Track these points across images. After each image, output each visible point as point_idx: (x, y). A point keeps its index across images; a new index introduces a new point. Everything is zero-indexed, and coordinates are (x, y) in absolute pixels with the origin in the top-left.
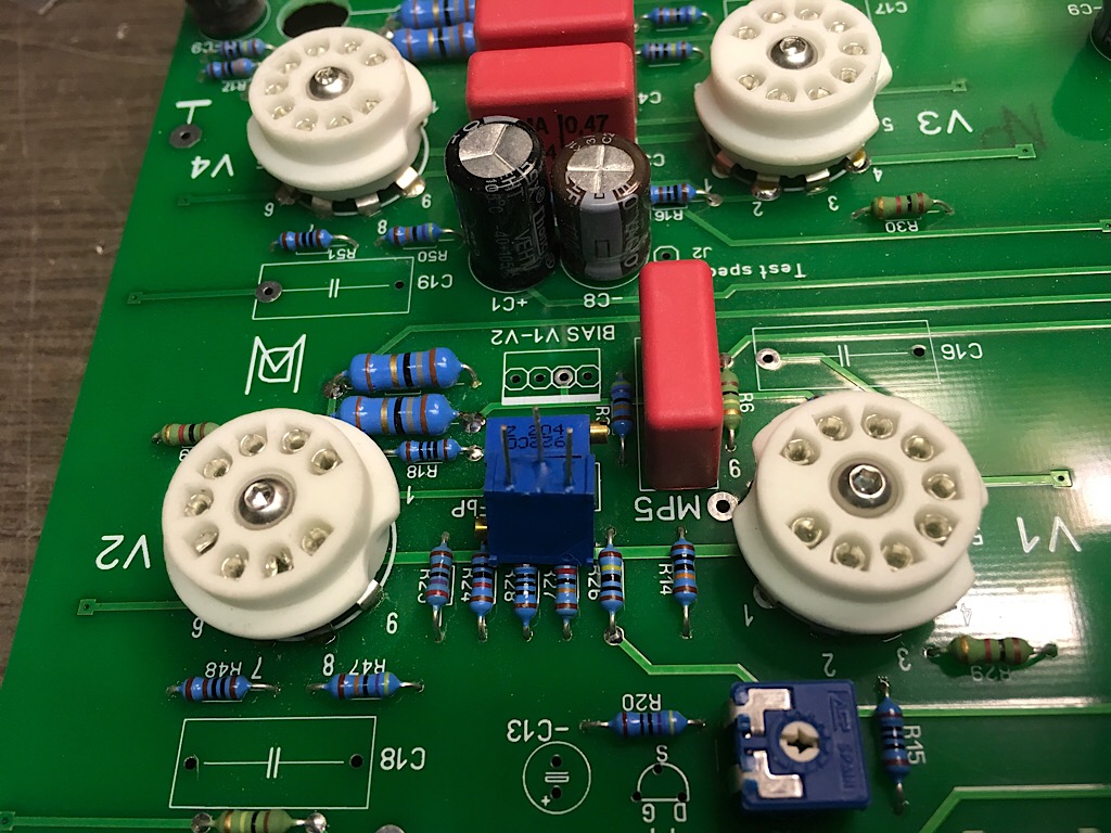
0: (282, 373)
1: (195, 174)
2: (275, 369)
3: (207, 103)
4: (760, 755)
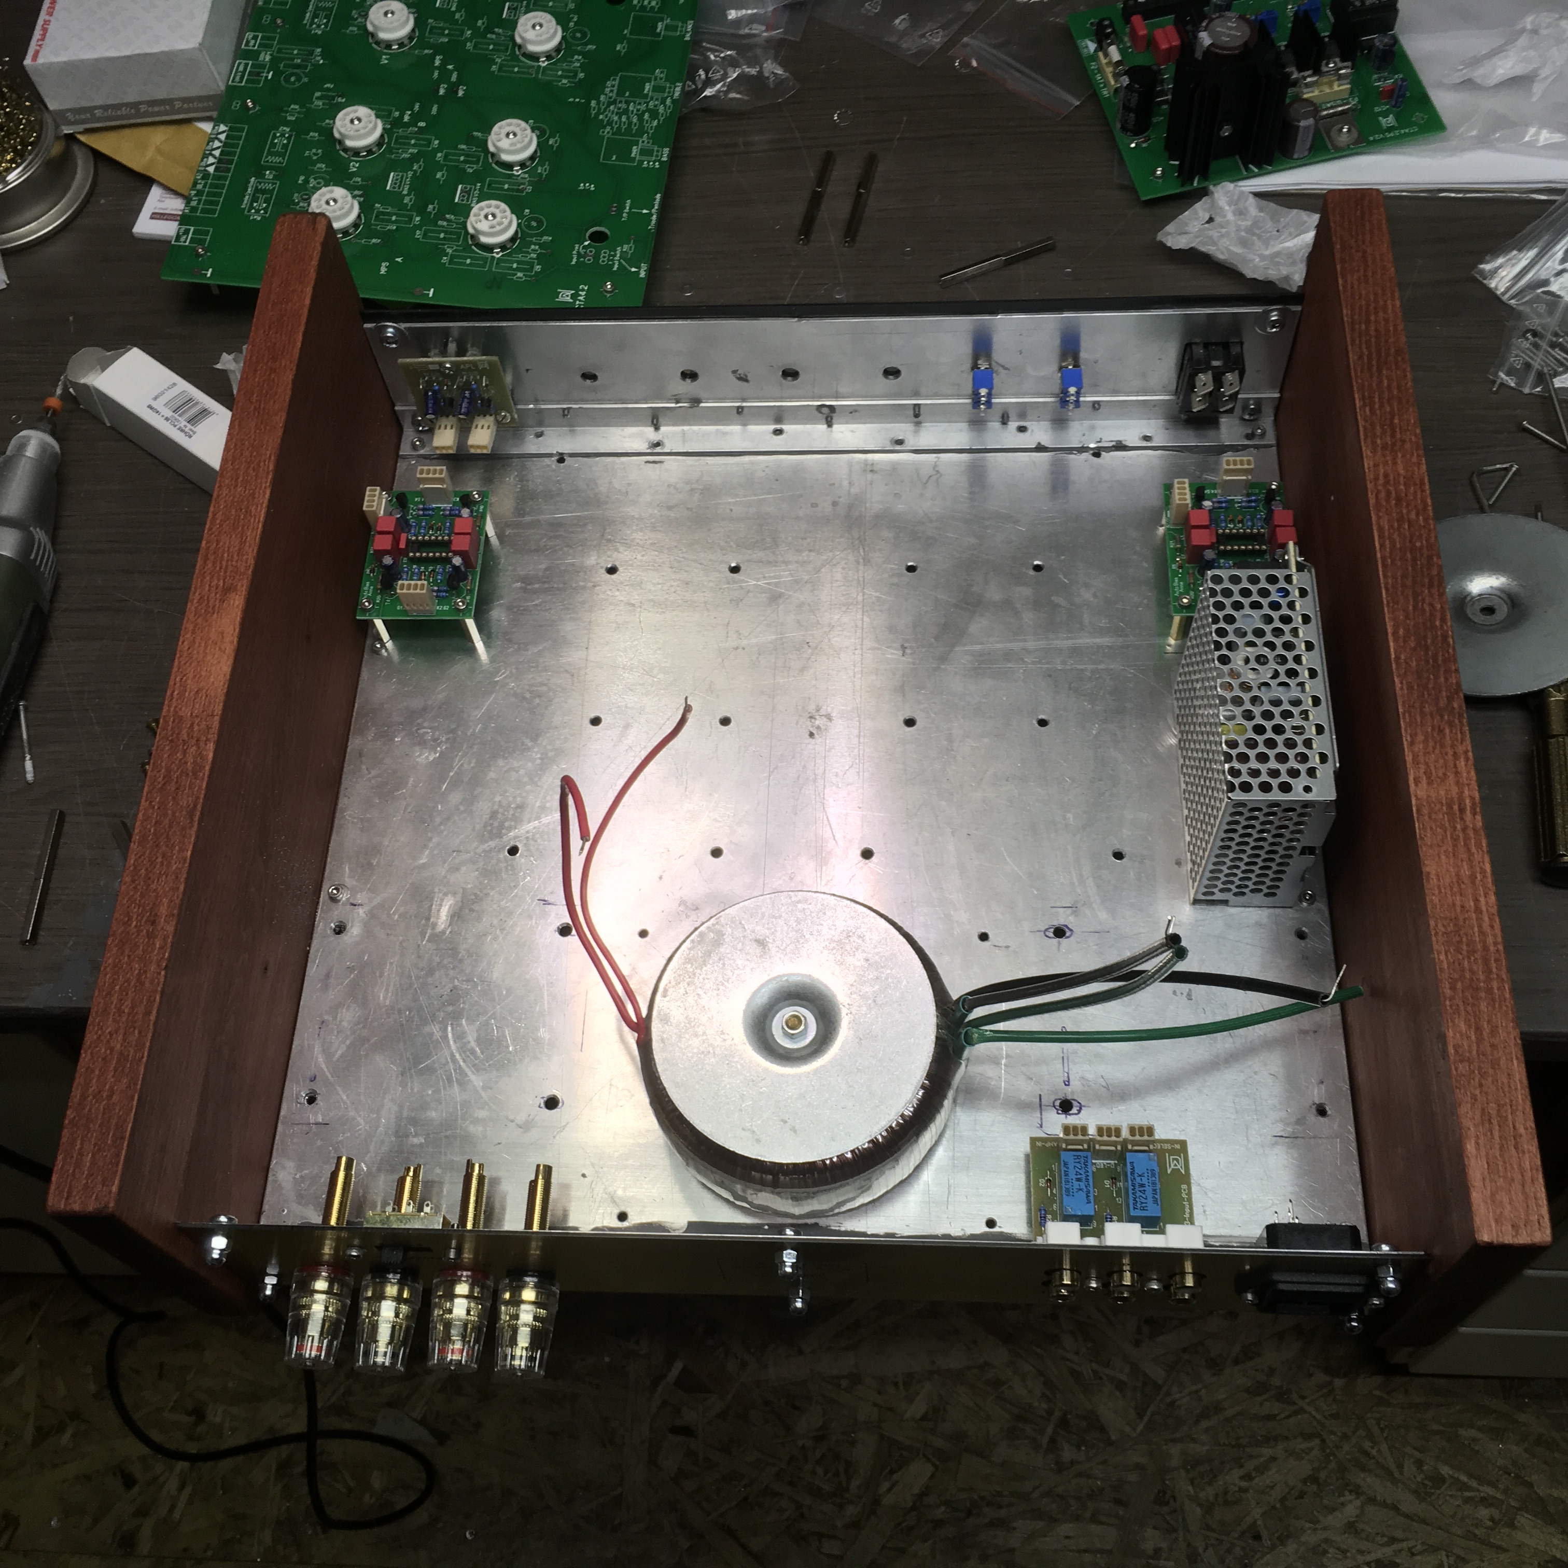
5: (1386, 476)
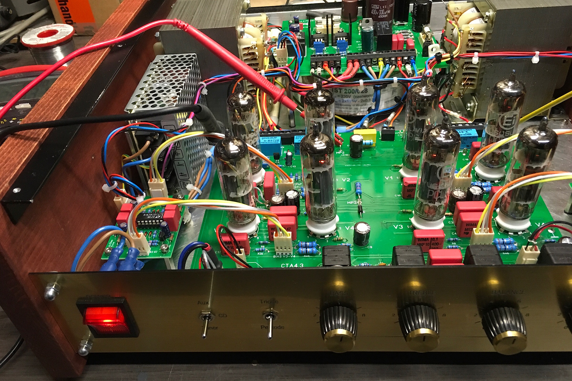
1: (543, 223)
3: (552, 237)
5: (75, 80)
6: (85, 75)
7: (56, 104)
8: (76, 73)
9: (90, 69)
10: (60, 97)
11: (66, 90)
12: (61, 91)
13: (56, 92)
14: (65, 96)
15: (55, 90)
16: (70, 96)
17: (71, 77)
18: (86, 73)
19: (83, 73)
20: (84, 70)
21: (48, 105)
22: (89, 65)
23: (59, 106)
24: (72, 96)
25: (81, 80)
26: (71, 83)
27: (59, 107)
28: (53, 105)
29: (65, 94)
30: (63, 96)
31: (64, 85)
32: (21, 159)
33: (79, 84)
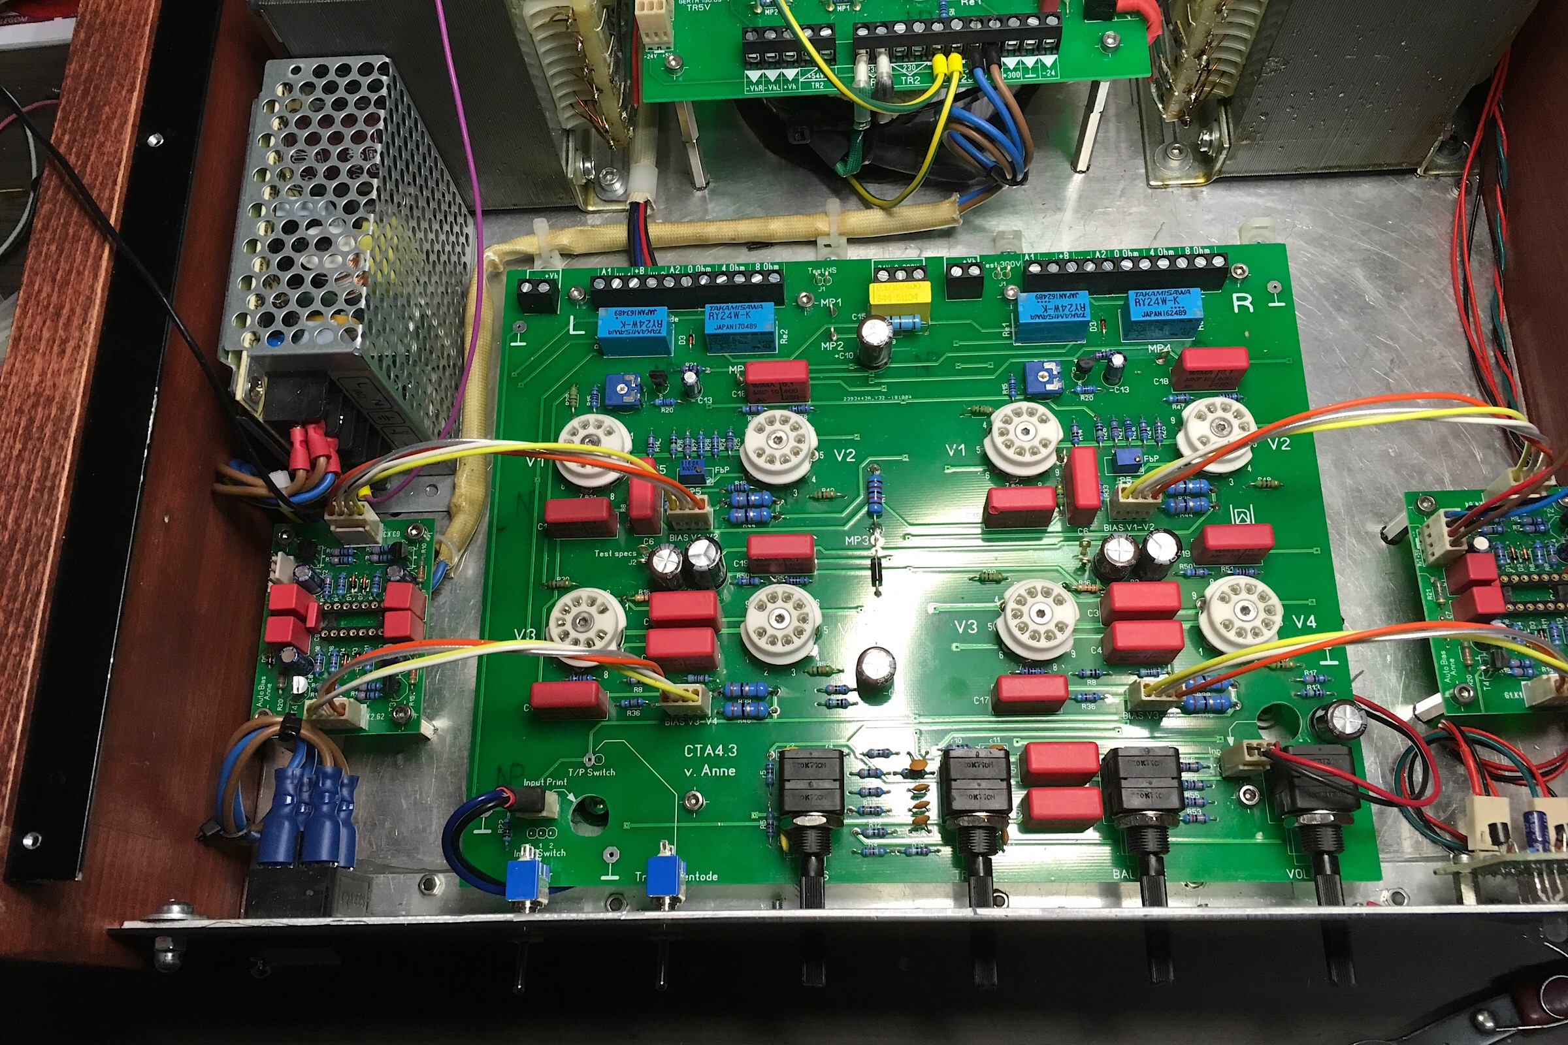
0: (1239, 514)
1: (1312, 617)
2: (1242, 515)
3: (1322, 663)
4: (1055, 373)
5: (62, 352)
6: (84, 322)
7: (38, 473)
8: (58, 315)
9: (92, 289)
10: (40, 439)
11: (50, 400)
12: (35, 406)
13: (20, 411)
14: (54, 440)
15: (16, 403)
16: (66, 436)
17: (46, 335)
18: (87, 309)
19: (78, 310)
20: (78, 293)
21: (17, 477)
22: (84, 262)
23: (48, 484)
24: (73, 434)
25: (81, 352)
26: (54, 366)
27: (52, 489)
28: (29, 479)
29: (50, 424)
30: (48, 431)
31: (36, 379)
32: (11, 730)
33: (81, 373)
